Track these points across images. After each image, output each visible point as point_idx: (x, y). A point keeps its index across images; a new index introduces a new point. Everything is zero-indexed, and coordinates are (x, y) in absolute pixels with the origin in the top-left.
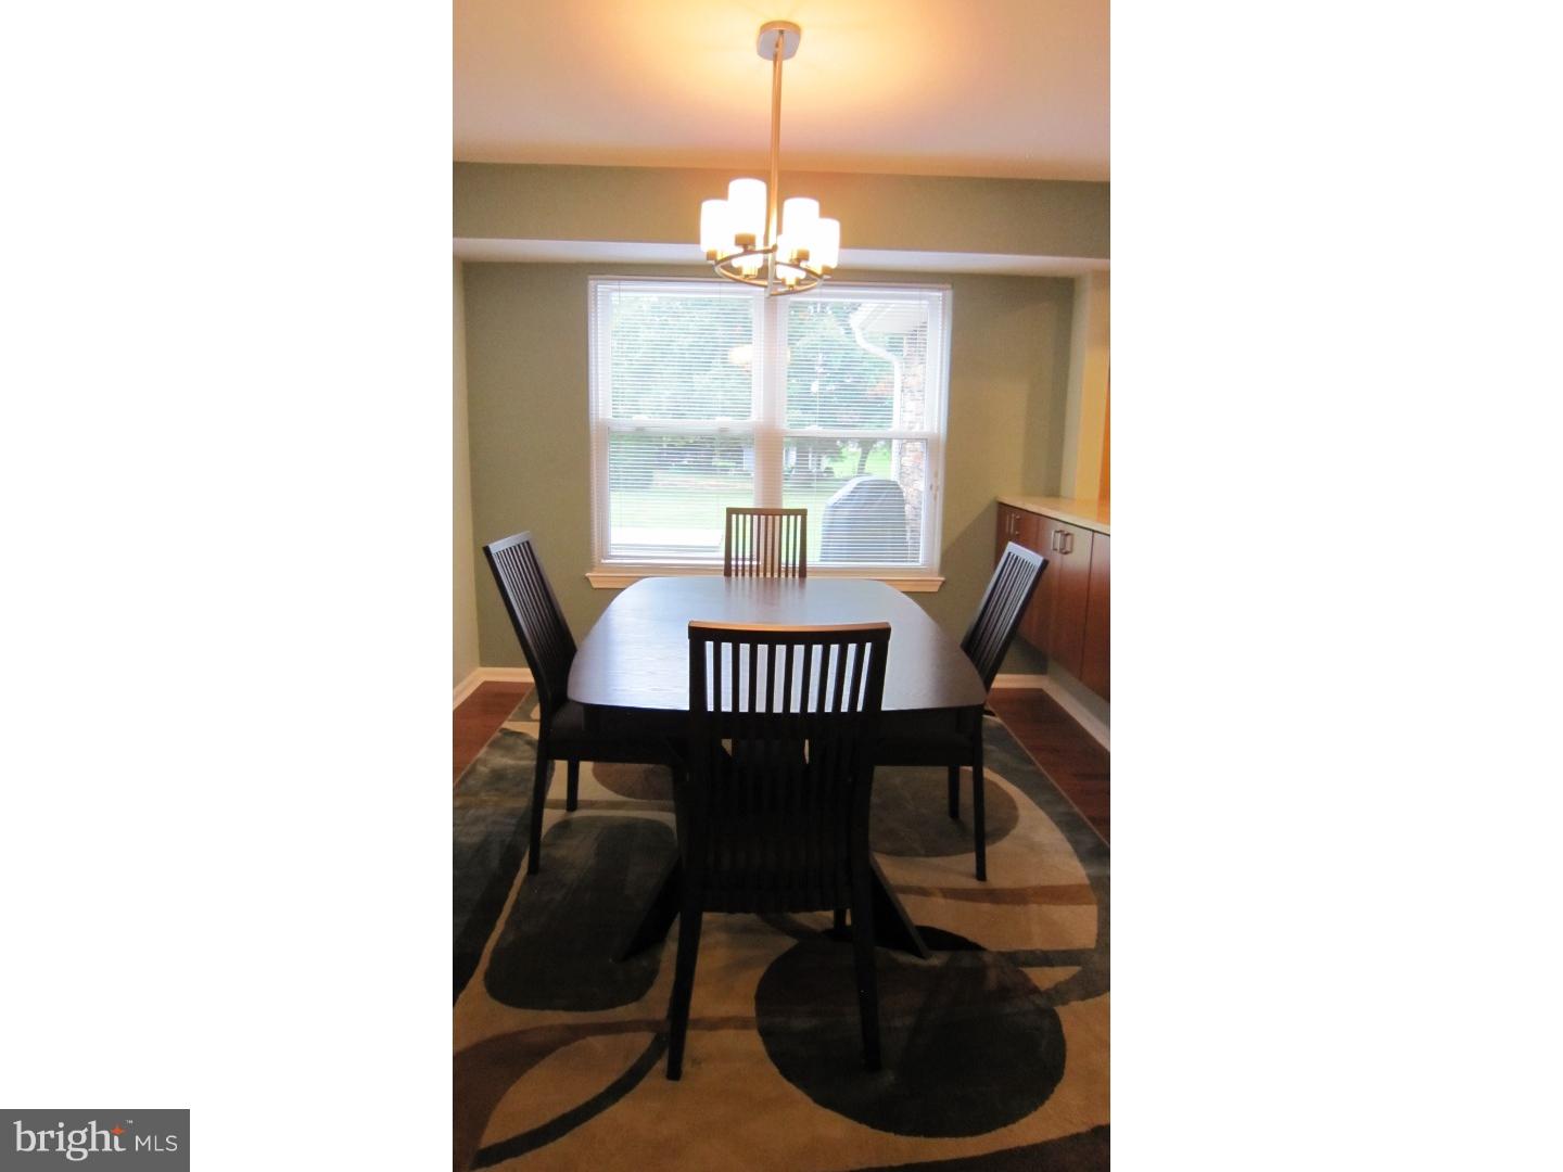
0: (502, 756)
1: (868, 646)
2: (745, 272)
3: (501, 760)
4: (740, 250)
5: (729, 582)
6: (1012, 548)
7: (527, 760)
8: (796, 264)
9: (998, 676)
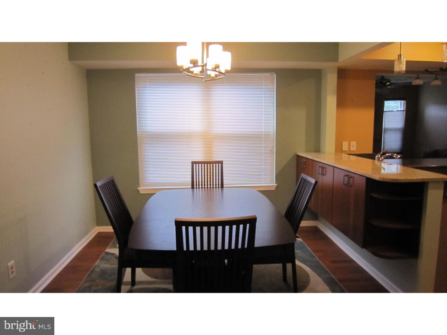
0: (105, 264)
1: (248, 225)
2: (195, 72)
3: (105, 265)
4: (192, 65)
5: (193, 191)
6: (303, 175)
7: (114, 265)
8: (214, 70)
9: (302, 222)
